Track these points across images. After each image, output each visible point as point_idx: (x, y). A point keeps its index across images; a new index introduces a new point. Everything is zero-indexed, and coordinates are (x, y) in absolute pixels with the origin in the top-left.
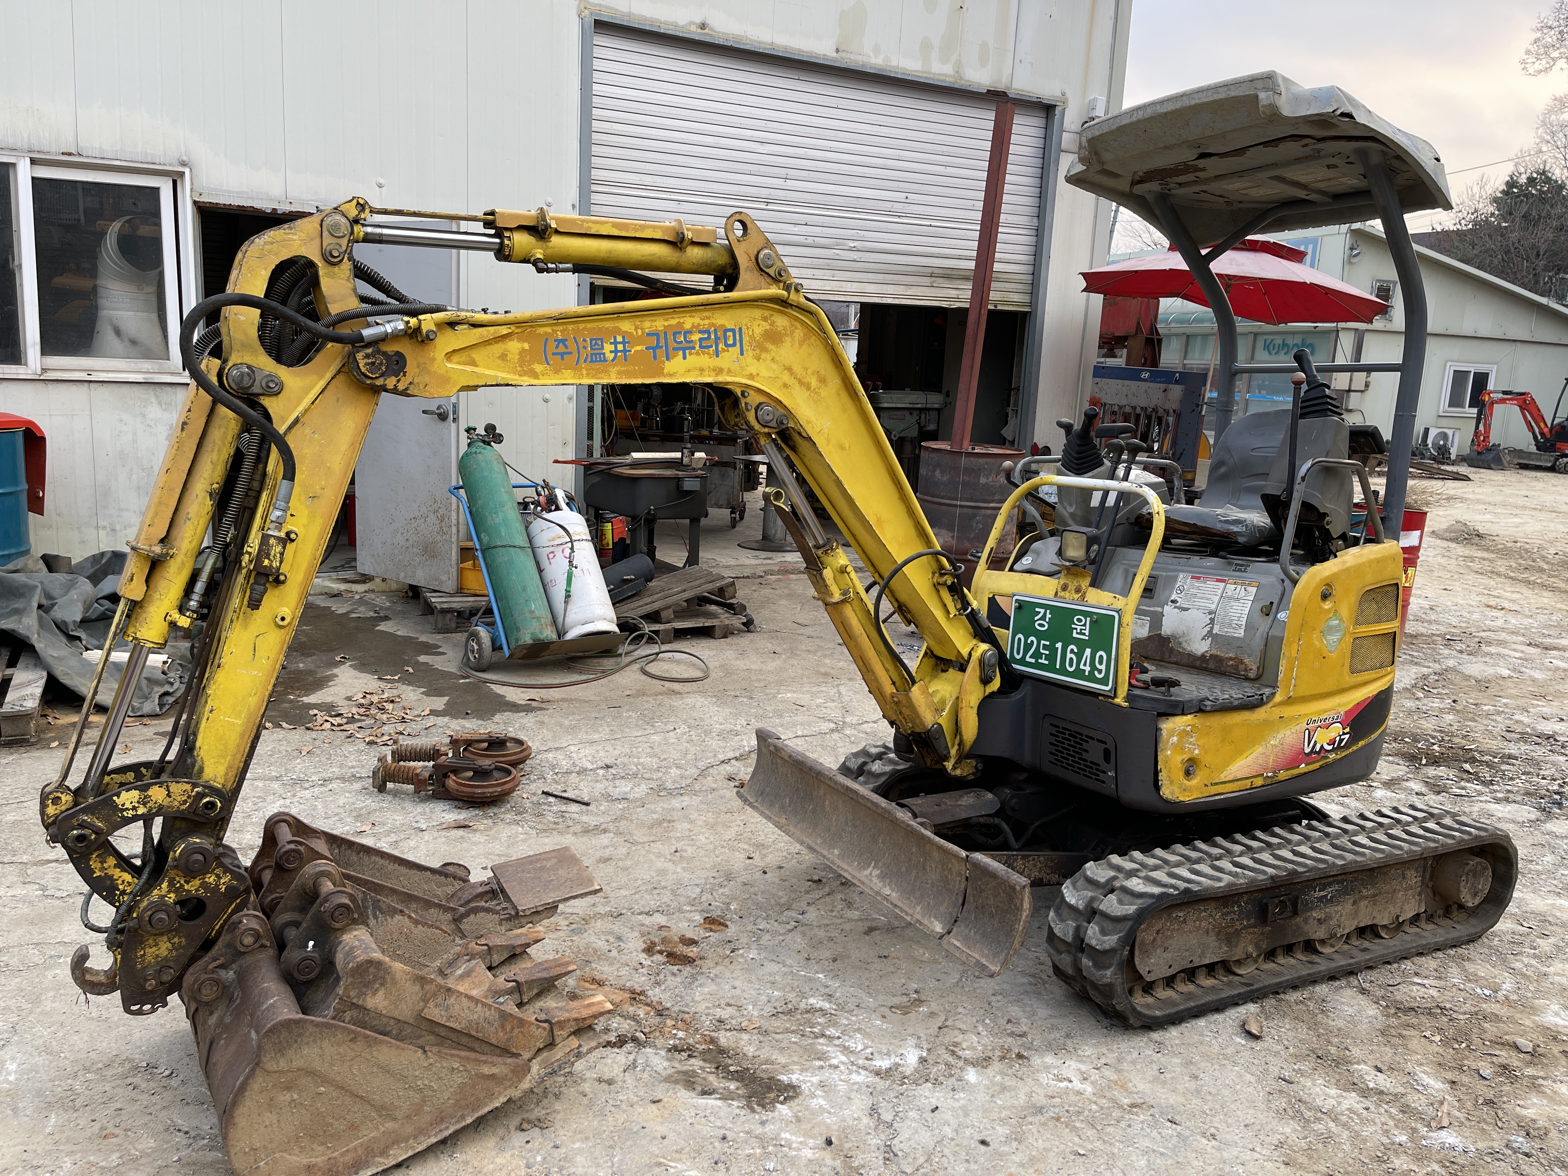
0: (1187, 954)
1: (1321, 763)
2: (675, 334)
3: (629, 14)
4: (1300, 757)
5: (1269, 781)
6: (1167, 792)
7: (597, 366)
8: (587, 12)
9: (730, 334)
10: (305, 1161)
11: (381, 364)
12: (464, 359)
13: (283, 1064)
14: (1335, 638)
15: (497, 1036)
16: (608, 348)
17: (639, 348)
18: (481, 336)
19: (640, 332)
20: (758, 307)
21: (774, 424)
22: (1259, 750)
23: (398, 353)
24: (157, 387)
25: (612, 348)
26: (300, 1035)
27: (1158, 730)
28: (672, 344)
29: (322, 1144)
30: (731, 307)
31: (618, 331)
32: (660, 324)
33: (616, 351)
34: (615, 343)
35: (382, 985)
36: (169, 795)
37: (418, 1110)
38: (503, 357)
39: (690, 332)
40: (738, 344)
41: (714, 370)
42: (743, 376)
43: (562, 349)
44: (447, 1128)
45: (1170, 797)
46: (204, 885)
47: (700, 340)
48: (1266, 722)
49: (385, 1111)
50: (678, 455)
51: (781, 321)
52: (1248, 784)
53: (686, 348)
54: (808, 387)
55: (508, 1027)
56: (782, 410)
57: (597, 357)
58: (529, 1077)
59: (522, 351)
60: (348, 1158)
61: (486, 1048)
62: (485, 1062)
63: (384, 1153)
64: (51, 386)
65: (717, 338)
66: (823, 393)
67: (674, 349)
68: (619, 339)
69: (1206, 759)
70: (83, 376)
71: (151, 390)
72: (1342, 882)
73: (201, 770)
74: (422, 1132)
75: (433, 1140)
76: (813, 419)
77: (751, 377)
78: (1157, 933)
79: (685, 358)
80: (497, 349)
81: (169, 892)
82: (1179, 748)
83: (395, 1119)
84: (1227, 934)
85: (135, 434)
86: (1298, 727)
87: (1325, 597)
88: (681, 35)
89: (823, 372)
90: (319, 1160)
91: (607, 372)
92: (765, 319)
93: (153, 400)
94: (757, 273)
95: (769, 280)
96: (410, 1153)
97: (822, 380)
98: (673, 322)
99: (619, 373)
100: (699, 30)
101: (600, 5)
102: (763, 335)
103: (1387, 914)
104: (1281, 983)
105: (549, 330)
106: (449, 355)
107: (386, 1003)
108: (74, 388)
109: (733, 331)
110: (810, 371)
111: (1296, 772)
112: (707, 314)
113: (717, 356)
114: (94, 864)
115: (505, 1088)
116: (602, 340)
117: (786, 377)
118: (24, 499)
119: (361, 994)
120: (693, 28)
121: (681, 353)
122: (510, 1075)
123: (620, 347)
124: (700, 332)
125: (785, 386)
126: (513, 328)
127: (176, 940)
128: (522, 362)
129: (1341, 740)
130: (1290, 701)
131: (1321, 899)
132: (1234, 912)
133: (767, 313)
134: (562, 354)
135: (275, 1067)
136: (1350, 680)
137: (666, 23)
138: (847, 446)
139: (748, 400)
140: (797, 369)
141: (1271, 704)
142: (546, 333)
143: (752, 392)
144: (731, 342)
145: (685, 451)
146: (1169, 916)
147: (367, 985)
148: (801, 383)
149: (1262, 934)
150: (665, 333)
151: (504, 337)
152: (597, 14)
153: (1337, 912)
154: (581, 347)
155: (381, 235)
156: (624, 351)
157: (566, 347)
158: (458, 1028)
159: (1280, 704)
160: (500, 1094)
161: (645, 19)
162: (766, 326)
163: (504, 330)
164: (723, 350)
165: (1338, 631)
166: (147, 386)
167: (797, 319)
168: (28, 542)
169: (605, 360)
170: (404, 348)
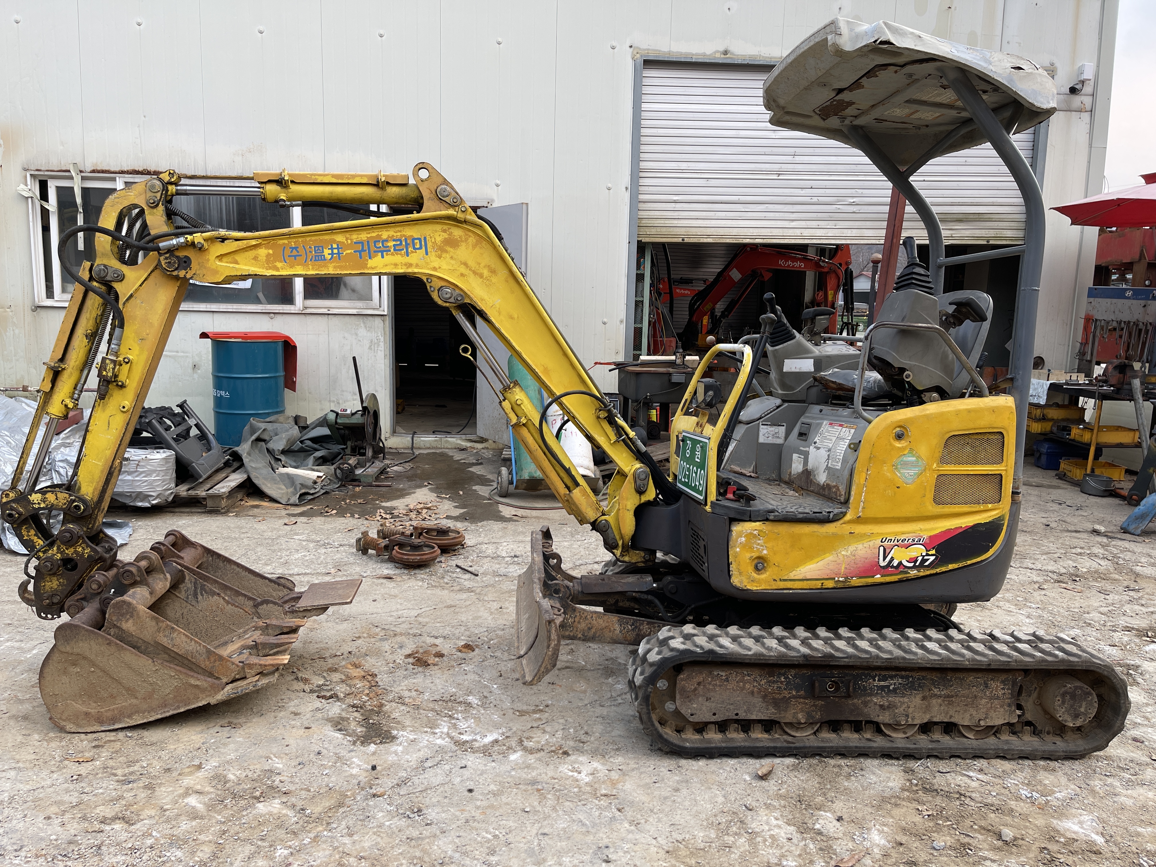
0: (732, 707)
1: (900, 577)
2: (375, 242)
3: (669, 53)
4: (873, 568)
5: (840, 585)
6: (736, 581)
7: (319, 263)
8: (638, 55)
9: (417, 241)
10: (85, 709)
11: (175, 262)
12: (230, 260)
13: (68, 649)
14: (912, 472)
15: (205, 664)
16: (327, 252)
17: (349, 251)
18: (238, 246)
19: (349, 241)
20: (438, 223)
21: (452, 300)
22: (829, 558)
23: (186, 257)
24: (364, 317)
25: (330, 251)
26: (77, 634)
27: (730, 531)
28: (373, 248)
29: (95, 702)
30: (416, 224)
31: (334, 241)
32: (364, 236)
33: (332, 254)
34: (332, 249)
35: (131, 617)
36: (57, 499)
37: (150, 696)
38: (255, 258)
39: (387, 241)
40: (424, 248)
41: (406, 265)
42: (428, 269)
43: (295, 253)
44: (168, 711)
45: (738, 585)
46: (76, 552)
47: (394, 245)
48: (835, 536)
49: (131, 692)
50: (673, 358)
51: (457, 232)
52: (818, 584)
53: (384, 251)
54: (481, 276)
55: (212, 659)
56: (458, 291)
57: (319, 258)
58: (222, 693)
59: (268, 255)
60: (109, 714)
61: (200, 671)
62: (192, 676)
63: (130, 716)
64: (308, 317)
65: (407, 245)
66: (494, 279)
67: (375, 252)
68: (335, 246)
69: (774, 559)
70: (325, 311)
71: (361, 319)
72: (907, 677)
73: (80, 488)
74: (151, 710)
75: (159, 716)
76: (486, 297)
77: (435, 269)
78: (699, 684)
79: (383, 257)
80: (252, 253)
81: (57, 553)
82: (745, 546)
83: (136, 698)
84: (774, 698)
85: (352, 345)
86: (871, 543)
87: (899, 437)
88: (708, 61)
89: (493, 266)
90: (93, 711)
91: (325, 266)
92: (444, 231)
93: (362, 325)
94: (438, 202)
95: (447, 205)
96: (145, 721)
97: (493, 272)
98: (374, 235)
99: (335, 267)
100: (723, 56)
101: (648, 49)
102: (443, 242)
103: (967, 716)
104: (825, 748)
105: (286, 241)
106: (220, 257)
107: (134, 628)
108: (320, 318)
109: (420, 239)
110: (482, 265)
111: (870, 580)
112: (399, 229)
113: (408, 256)
114: (24, 533)
115: (207, 696)
116: (322, 247)
117: (463, 269)
118: (281, 381)
119: (118, 620)
120: (718, 55)
121: (380, 254)
122: (209, 689)
123: (335, 251)
124: (394, 240)
125: (462, 275)
126: (260, 241)
127: (61, 580)
128: (268, 261)
129: (924, 561)
130: (859, 520)
131: (882, 688)
132: (782, 682)
133: (445, 227)
134: (295, 256)
135: (63, 650)
136: (933, 509)
137: (696, 54)
138: (516, 316)
139: (432, 284)
140: (471, 263)
141: (841, 521)
142: (284, 244)
143: (434, 279)
144: (418, 246)
145: (678, 354)
146: (710, 673)
147: (122, 615)
148: (475, 273)
149: (814, 705)
150: (368, 242)
151: (255, 247)
152: (645, 56)
153: (903, 703)
154: (308, 252)
155: (186, 190)
156: (339, 253)
157: (298, 252)
158: (180, 653)
159: (850, 522)
160: (203, 699)
161: (681, 53)
162: (446, 235)
163: (254, 242)
164: (412, 252)
165: (915, 466)
166: (358, 317)
167: (470, 230)
168: (283, 406)
169: (325, 259)
170: (189, 253)
